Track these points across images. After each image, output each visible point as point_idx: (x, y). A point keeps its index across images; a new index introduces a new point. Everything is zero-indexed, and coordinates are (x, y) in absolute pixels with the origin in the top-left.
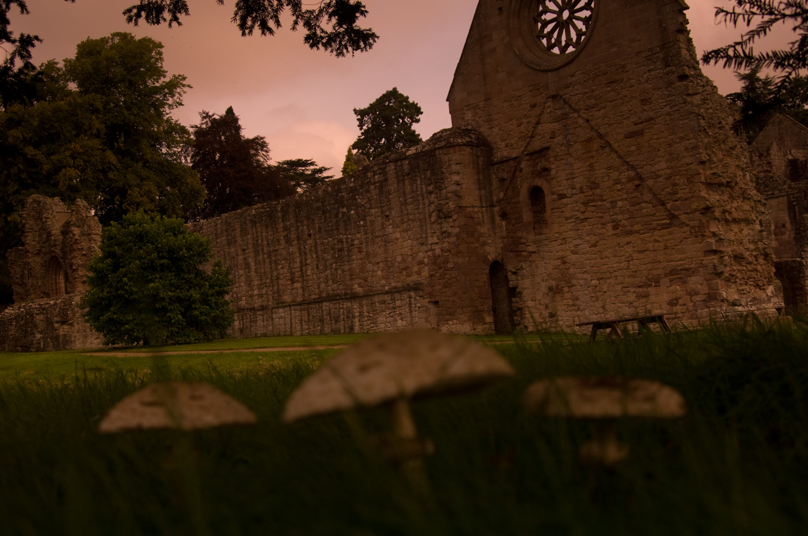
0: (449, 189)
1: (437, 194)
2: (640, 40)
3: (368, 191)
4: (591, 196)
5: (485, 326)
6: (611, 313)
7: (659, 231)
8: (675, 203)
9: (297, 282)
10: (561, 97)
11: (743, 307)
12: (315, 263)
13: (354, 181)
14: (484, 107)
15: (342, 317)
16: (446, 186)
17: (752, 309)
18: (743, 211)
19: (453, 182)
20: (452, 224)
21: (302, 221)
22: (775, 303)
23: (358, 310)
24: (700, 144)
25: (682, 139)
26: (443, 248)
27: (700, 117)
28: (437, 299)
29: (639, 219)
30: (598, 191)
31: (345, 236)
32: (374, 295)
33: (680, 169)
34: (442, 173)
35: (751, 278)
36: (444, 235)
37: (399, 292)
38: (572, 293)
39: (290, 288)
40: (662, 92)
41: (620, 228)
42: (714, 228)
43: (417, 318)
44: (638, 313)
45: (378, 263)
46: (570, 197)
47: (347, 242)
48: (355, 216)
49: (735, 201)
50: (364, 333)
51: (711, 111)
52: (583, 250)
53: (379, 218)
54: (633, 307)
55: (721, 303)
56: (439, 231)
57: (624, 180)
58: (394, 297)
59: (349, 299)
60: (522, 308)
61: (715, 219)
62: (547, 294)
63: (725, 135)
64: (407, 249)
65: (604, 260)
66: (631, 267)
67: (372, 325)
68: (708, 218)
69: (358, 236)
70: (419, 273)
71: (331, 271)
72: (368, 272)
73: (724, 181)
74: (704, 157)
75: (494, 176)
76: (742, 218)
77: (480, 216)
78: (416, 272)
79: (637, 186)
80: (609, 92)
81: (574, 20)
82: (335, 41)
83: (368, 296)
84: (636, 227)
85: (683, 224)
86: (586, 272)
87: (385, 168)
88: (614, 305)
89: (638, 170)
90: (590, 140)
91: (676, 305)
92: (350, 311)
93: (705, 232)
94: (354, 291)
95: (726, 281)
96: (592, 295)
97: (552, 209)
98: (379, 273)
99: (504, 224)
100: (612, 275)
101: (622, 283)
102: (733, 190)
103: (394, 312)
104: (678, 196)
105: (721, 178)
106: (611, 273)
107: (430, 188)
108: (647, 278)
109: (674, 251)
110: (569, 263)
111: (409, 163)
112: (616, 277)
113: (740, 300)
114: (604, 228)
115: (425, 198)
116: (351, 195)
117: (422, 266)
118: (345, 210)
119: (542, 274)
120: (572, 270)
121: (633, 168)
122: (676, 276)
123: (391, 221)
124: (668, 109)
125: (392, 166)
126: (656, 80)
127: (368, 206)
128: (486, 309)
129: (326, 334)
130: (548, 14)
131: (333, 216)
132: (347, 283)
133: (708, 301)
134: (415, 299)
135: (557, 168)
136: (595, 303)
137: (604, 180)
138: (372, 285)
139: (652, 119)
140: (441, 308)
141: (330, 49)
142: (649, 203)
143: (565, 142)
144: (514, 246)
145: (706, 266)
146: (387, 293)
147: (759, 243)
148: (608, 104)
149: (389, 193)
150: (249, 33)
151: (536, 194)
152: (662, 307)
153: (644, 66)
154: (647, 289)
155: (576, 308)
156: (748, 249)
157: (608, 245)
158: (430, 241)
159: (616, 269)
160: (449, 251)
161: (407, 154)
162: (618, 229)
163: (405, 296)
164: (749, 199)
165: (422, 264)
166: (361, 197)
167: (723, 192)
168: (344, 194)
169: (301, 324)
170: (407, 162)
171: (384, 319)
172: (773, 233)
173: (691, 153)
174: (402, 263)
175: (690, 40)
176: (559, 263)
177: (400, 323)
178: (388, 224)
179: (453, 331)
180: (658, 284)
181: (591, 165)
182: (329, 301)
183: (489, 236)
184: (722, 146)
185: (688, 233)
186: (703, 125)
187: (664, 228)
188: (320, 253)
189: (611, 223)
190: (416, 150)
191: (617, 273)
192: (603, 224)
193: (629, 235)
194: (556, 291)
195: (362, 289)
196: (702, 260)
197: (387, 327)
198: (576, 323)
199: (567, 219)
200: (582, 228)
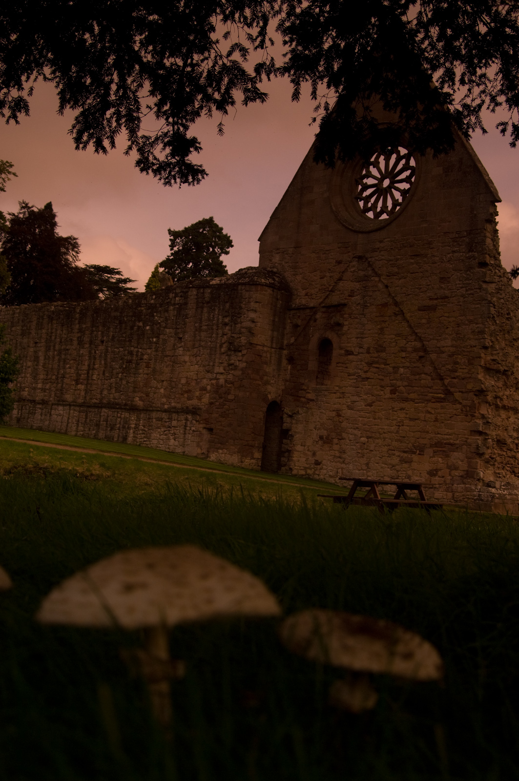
0: (244, 324)
1: (231, 327)
2: (450, 222)
3: (167, 311)
4: (376, 358)
5: (252, 461)
6: (374, 472)
7: (433, 404)
8: (454, 380)
9: (81, 384)
10: (367, 259)
11: (496, 489)
12: (102, 369)
13: (155, 298)
14: (292, 254)
15: (118, 426)
16: (242, 321)
17: (504, 493)
18: (513, 400)
19: (250, 319)
20: (240, 358)
21: (98, 327)
23: (135, 422)
24: (486, 329)
25: (471, 321)
26: (228, 380)
27: (491, 305)
28: (212, 426)
29: (417, 388)
30: (383, 355)
31: (136, 349)
32: (153, 411)
33: (463, 349)
34: (241, 308)
35: (509, 464)
36: (231, 367)
37: (177, 412)
38: (340, 445)
39: (74, 388)
40: (461, 274)
41: (397, 394)
42: (484, 410)
43: (189, 441)
44: (398, 476)
45: (163, 381)
46: (357, 355)
47: (137, 355)
48: (149, 332)
49: (508, 390)
50: (136, 445)
51: (502, 301)
52: (359, 408)
53: (172, 338)
54: (395, 470)
55: (477, 482)
56: (226, 362)
57: (409, 349)
58: (172, 417)
59: (128, 410)
60: (290, 451)
62: (317, 442)
63: (511, 325)
64: (193, 373)
65: (376, 420)
66: (400, 432)
67: (145, 439)
68: (480, 400)
69: (149, 351)
70: (200, 398)
71: (116, 380)
72: (151, 387)
73: (502, 369)
74: (488, 343)
75: (289, 321)
76: (512, 406)
77: (268, 356)
78: (197, 397)
79: (421, 357)
80: (412, 264)
81: (393, 190)
82: (165, 170)
83: (147, 410)
84: (412, 396)
85: (456, 401)
86: (357, 428)
87: (187, 292)
88: (377, 465)
89: (424, 342)
90: (385, 305)
91: (435, 475)
92: (126, 422)
93: (475, 413)
94: (134, 403)
95: (485, 462)
96: (358, 451)
97: (337, 363)
98: (162, 391)
99: (289, 367)
100: (381, 436)
101: (389, 446)
102: (508, 379)
103: (169, 431)
104: (457, 374)
105: (500, 365)
106: (380, 434)
107: (226, 320)
108: (413, 446)
109: (443, 425)
110: (343, 417)
111: (211, 292)
112: (385, 439)
113: (495, 483)
114: (382, 390)
115: (219, 328)
116: (150, 311)
117: (204, 392)
118: (141, 324)
119: (315, 422)
120: (344, 424)
121: (420, 339)
122: (440, 449)
123: (183, 344)
124: (463, 291)
125: (194, 292)
126: (458, 261)
127: (164, 325)
128: (256, 445)
129: (100, 439)
130: (370, 179)
131: (128, 328)
132: (129, 394)
133: (465, 478)
134: (191, 422)
135: (349, 326)
136: (360, 460)
137: (391, 346)
138: (153, 401)
139: (447, 297)
140: (215, 436)
141: (158, 177)
142: (429, 376)
143: (362, 302)
144: (295, 391)
145: (470, 445)
146: (165, 411)
148: (409, 275)
149: (186, 316)
150: (83, 148)
151: (325, 346)
152: (422, 475)
153: (449, 246)
154: (411, 455)
155: (341, 460)
156: (511, 437)
157: (383, 408)
158: (217, 370)
159: (385, 431)
160: (232, 383)
161: (211, 283)
162: (395, 394)
163: (182, 417)
165: (205, 390)
166: (159, 315)
167: (499, 379)
169: (78, 425)
170: (209, 291)
171: (158, 435)
173: (477, 337)
174: (185, 386)
175: (496, 231)
176: (334, 416)
177: (172, 441)
178: (179, 346)
179: (221, 460)
180: (422, 453)
181: (382, 329)
182: (108, 408)
183: (273, 376)
184: (506, 335)
185: (459, 410)
186: (493, 313)
187: (438, 402)
188: (109, 360)
189: (390, 387)
190: (221, 281)
191: (386, 435)
192: (382, 386)
193: (404, 402)
194: (326, 440)
195: (142, 403)
196: (467, 439)
197: (159, 444)
198: (339, 474)
199: (349, 375)
200: (361, 386)
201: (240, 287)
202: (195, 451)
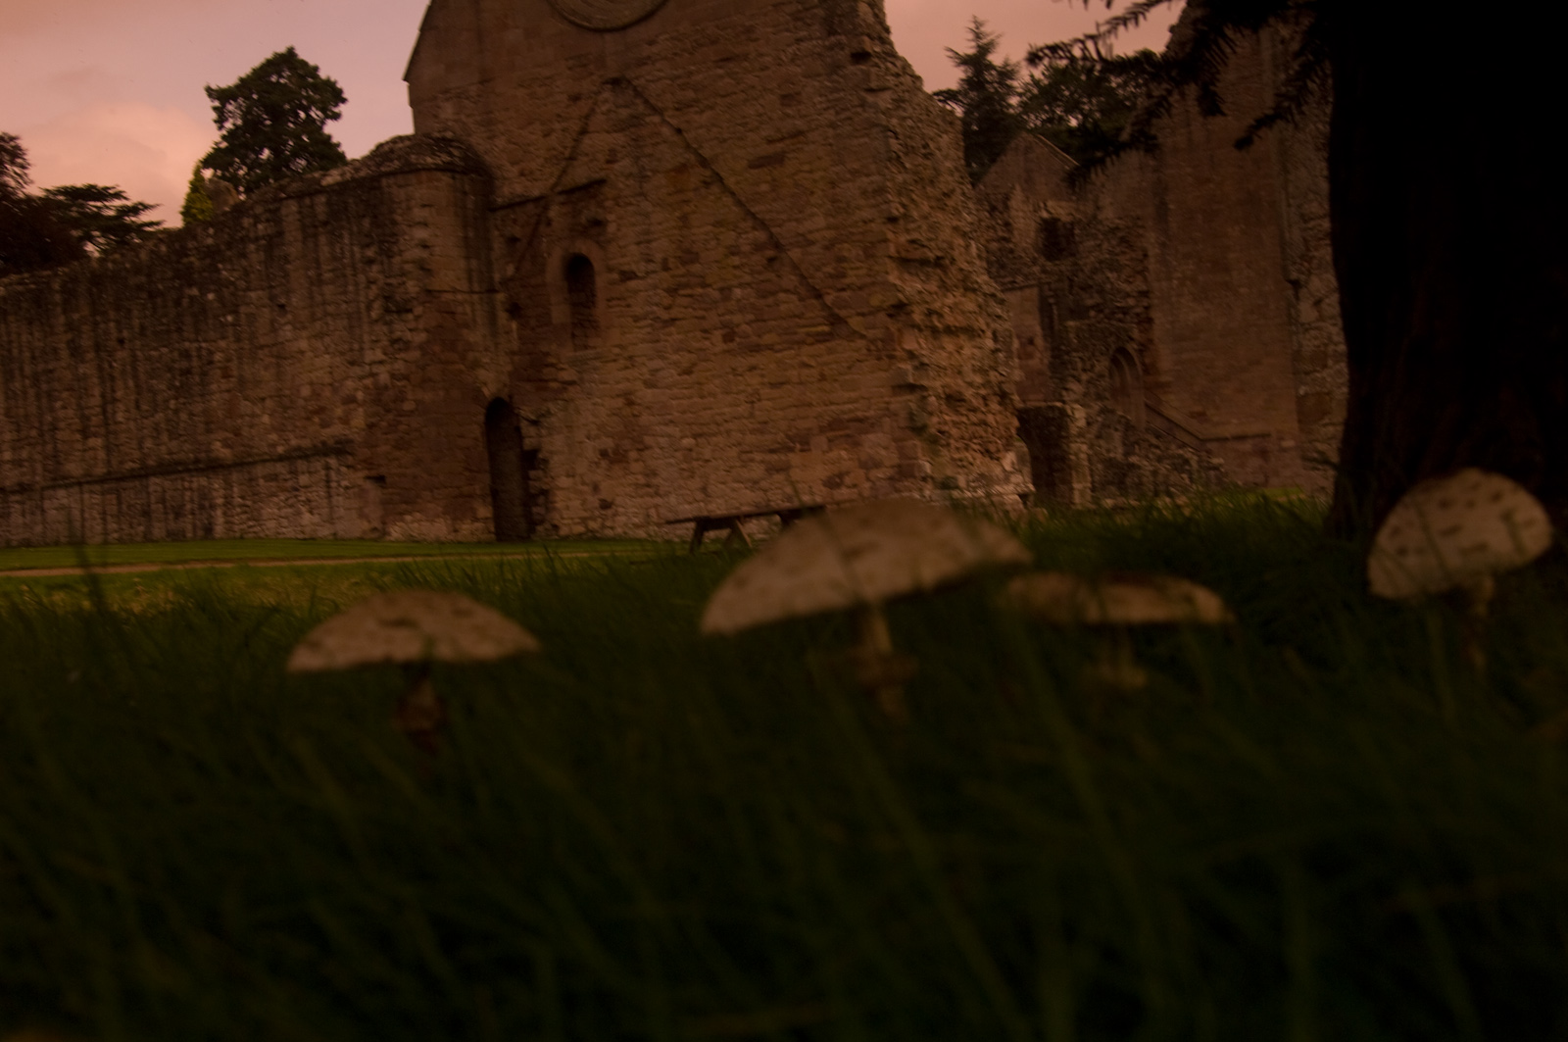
0: (408, 255)
1: (382, 264)
3: (243, 255)
4: (683, 276)
5: (476, 524)
6: (719, 501)
7: (811, 347)
8: (843, 294)
9: (95, 435)
10: (629, 82)
11: (962, 490)
12: (133, 397)
13: (216, 233)
14: (479, 96)
15: (189, 507)
16: (402, 248)
17: (976, 495)
18: (963, 312)
19: (415, 242)
20: (412, 325)
21: (106, 312)
22: (1018, 484)
23: (222, 492)
24: (888, 184)
25: (855, 173)
26: (395, 372)
27: (890, 134)
28: (383, 471)
29: (773, 323)
30: (696, 268)
31: (196, 345)
32: (254, 463)
33: (850, 229)
34: (394, 223)
35: (976, 438)
36: (396, 346)
37: (304, 455)
38: (644, 462)
39: (81, 448)
40: (820, 82)
41: (738, 339)
42: (911, 342)
43: (342, 509)
44: (769, 500)
45: (263, 399)
46: (643, 278)
47: (199, 357)
48: (216, 305)
49: (949, 294)
50: (235, 538)
51: (909, 122)
52: (666, 381)
53: (265, 310)
54: (760, 489)
55: (922, 483)
56: (386, 338)
57: (746, 248)
58: (296, 467)
59: (203, 470)
60: (547, 491)
61: (914, 326)
62: (596, 463)
63: (935, 169)
64: (321, 371)
65: (705, 400)
66: (757, 413)
67: (251, 523)
68: (901, 325)
69: (223, 344)
70: (345, 421)
71: (166, 415)
72: (242, 416)
73: (931, 255)
74: (896, 210)
75: (496, 233)
76: (962, 325)
77: (468, 309)
78: (340, 418)
79: (771, 260)
80: (721, 77)
83: (242, 464)
84: (768, 339)
85: (855, 335)
86: (671, 422)
87: (278, 210)
88: (723, 486)
89: (774, 230)
90: (682, 169)
91: (838, 486)
92: (204, 495)
93: (895, 350)
94: (212, 455)
95: (931, 442)
96: (682, 466)
97: (609, 300)
98: (266, 419)
99: (514, 326)
100: (722, 429)
101: (740, 444)
102: (946, 273)
103: (296, 496)
104: (847, 281)
105: (926, 250)
106: (719, 425)
107: (370, 253)
108: (788, 436)
109: (836, 385)
110: (640, 405)
111: (329, 203)
112: (728, 432)
113: (956, 478)
114: (707, 339)
115: (358, 271)
116: (208, 261)
117: (352, 406)
118: (195, 291)
119: (587, 425)
120: (645, 419)
121: (762, 224)
122: (840, 433)
123: (289, 316)
124: (830, 115)
125: (292, 207)
126: (810, 58)
127: (244, 285)
128: (478, 492)
129: (157, 541)
131: (170, 303)
132: (200, 438)
133: (898, 480)
134: (338, 472)
135: (619, 222)
136: (688, 482)
137: (709, 247)
138: (251, 443)
139: (800, 133)
140: (390, 490)
142: (793, 294)
143: (635, 170)
144: (533, 370)
145: (896, 415)
146: (281, 459)
147: (992, 373)
148: (719, 100)
151: (578, 270)
152: (814, 490)
153: (790, 31)
154: (786, 456)
155: (650, 490)
156: (970, 384)
157: (714, 372)
158: (369, 356)
159: (728, 417)
160: (406, 378)
161: (324, 183)
162: (732, 340)
163: (318, 465)
164: (974, 291)
165: (353, 402)
166: (229, 267)
167: (928, 275)
168: (192, 259)
169: (104, 520)
170: (324, 199)
171: (276, 511)
172: (1015, 355)
173: (873, 201)
174: (310, 400)
176: (621, 405)
177: (307, 517)
178: (282, 321)
179: (413, 534)
180: (806, 447)
181: (684, 218)
182: (161, 474)
183: (486, 350)
184: (928, 189)
185: (864, 351)
186: (896, 149)
187: (820, 342)
188: (142, 377)
189: (721, 328)
190: (342, 175)
191: (730, 426)
192: (705, 331)
193: (754, 354)
194: (614, 457)
195: (229, 450)
196: (888, 403)
197: (281, 527)
198: (651, 519)
199: (636, 319)
200: (662, 336)
201: (384, 182)
202: (352, 525)
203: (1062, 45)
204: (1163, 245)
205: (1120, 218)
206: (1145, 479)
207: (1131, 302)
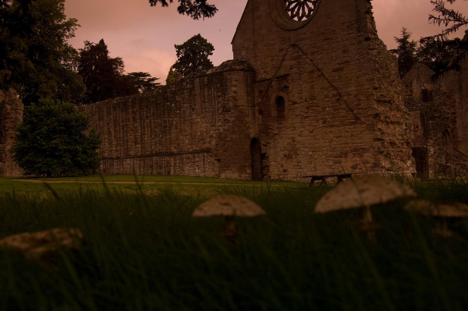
0: (230, 95)
1: (223, 97)
2: (344, 16)
3: (183, 93)
4: (311, 104)
5: (246, 175)
6: (319, 171)
7: (349, 126)
8: (359, 110)
9: (139, 144)
10: (297, 46)
11: (394, 172)
12: (149, 133)
13: (175, 87)
14: (253, 49)
15: (164, 165)
16: (229, 93)
17: (398, 173)
18: (396, 117)
19: (232, 91)
20: (231, 115)
21: (143, 109)
22: (411, 171)
24: (375, 77)
25: (365, 74)
26: (225, 129)
27: (376, 62)
28: (220, 158)
29: (338, 118)
30: (315, 101)
31: (168, 119)
32: (183, 154)
33: (362, 91)
34: (227, 85)
35: (399, 156)
36: (226, 121)
37: (198, 153)
38: (297, 159)
39: (134, 147)
40: (355, 46)
41: (327, 123)
42: (379, 126)
43: (207, 168)
44: (334, 172)
45: (187, 135)
46: (299, 104)
47: (169, 122)
48: (174, 107)
49: (392, 112)
50: (176, 175)
51: (382, 59)
52: (305, 135)
53: (188, 109)
54: (332, 168)
55: (381, 169)
56: (223, 119)
57: (330, 96)
58: (195, 156)
59: (168, 155)
60: (268, 166)
61: (381, 121)
62: (283, 158)
63: (389, 73)
64: (204, 128)
65: (316, 141)
66: (332, 145)
67: (181, 171)
68: (377, 120)
69: (176, 119)
70: (210, 143)
71: (159, 139)
72: (180, 140)
73: (387, 100)
74: (377, 85)
75: (256, 89)
76: (396, 121)
77: (247, 111)
78: (208, 142)
79: (338, 100)
80: (325, 44)
81: (307, 2)
83: (180, 154)
84: (336, 123)
85: (362, 123)
86: (306, 147)
87: (194, 80)
88: (320, 167)
89: (339, 90)
90: (312, 72)
91: (356, 168)
92: (168, 162)
93: (375, 128)
94: (171, 151)
95: (385, 156)
96: (308, 160)
97: (288, 110)
98: (187, 141)
99: (260, 117)
100: (321, 149)
101: (326, 155)
102: (392, 105)
103: (195, 164)
104: (361, 107)
105: (386, 98)
106: (320, 149)
107: (219, 94)
108: (341, 153)
109: (356, 138)
110: (297, 141)
111: (208, 79)
112: (323, 151)
113: (392, 168)
114: (317, 123)
115: (215, 99)
116: (173, 95)
117: (212, 138)
119: (280, 147)
120: (298, 146)
121: (336, 89)
122: (357, 152)
123: (195, 112)
124: (358, 56)
125: (198, 80)
126: (352, 39)
127: (183, 102)
128: (247, 165)
129: (154, 175)
131: (161, 107)
132: (168, 146)
133: (374, 168)
134: (207, 157)
135: (293, 87)
136: (310, 165)
137: (319, 95)
138: (182, 148)
139: (348, 62)
140: (222, 164)
141: (190, 15)
142: (344, 110)
143: (298, 72)
144: (266, 130)
145: (374, 148)
146: (191, 153)
147: (405, 136)
148: (324, 51)
149: (195, 95)
150: (154, 4)
151: (280, 101)
152: (348, 169)
153: (346, 31)
154: (340, 159)
155: (299, 167)
156: (398, 139)
157: (319, 133)
158: (218, 124)
159: (323, 146)
160: (228, 131)
161: (207, 73)
162: (325, 123)
163: (201, 155)
164: (400, 111)
165: (212, 137)
166: (179, 97)
167: (386, 106)
169: (140, 168)
170: (207, 78)
171: (188, 168)
172: (412, 131)
173: (370, 83)
174: (200, 136)
175: (373, 18)
176: (291, 141)
177: (197, 170)
178: (193, 113)
179: (228, 177)
180: (346, 156)
181: (312, 86)
182: (157, 156)
183: (252, 123)
184: (387, 79)
185: (365, 128)
186: (377, 67)
187: (352, 125)
188: (153, 128)
189: (322, 120)
190: (212, 71)
191: (323, 149)
192: (317, 120)
193: (331, 127)
194: (288, 157)
195: (176, 150)
196: (372, 144)
197: (190, 173)
198: (298, 176)
199: (297, 116)
200: (305, 122)
201: (224, 73)
202: (210, 173)
203: (431, 37)
204: (461, 98)
205: (447, 90)
206: (452, 171)
207: (450, 116)
